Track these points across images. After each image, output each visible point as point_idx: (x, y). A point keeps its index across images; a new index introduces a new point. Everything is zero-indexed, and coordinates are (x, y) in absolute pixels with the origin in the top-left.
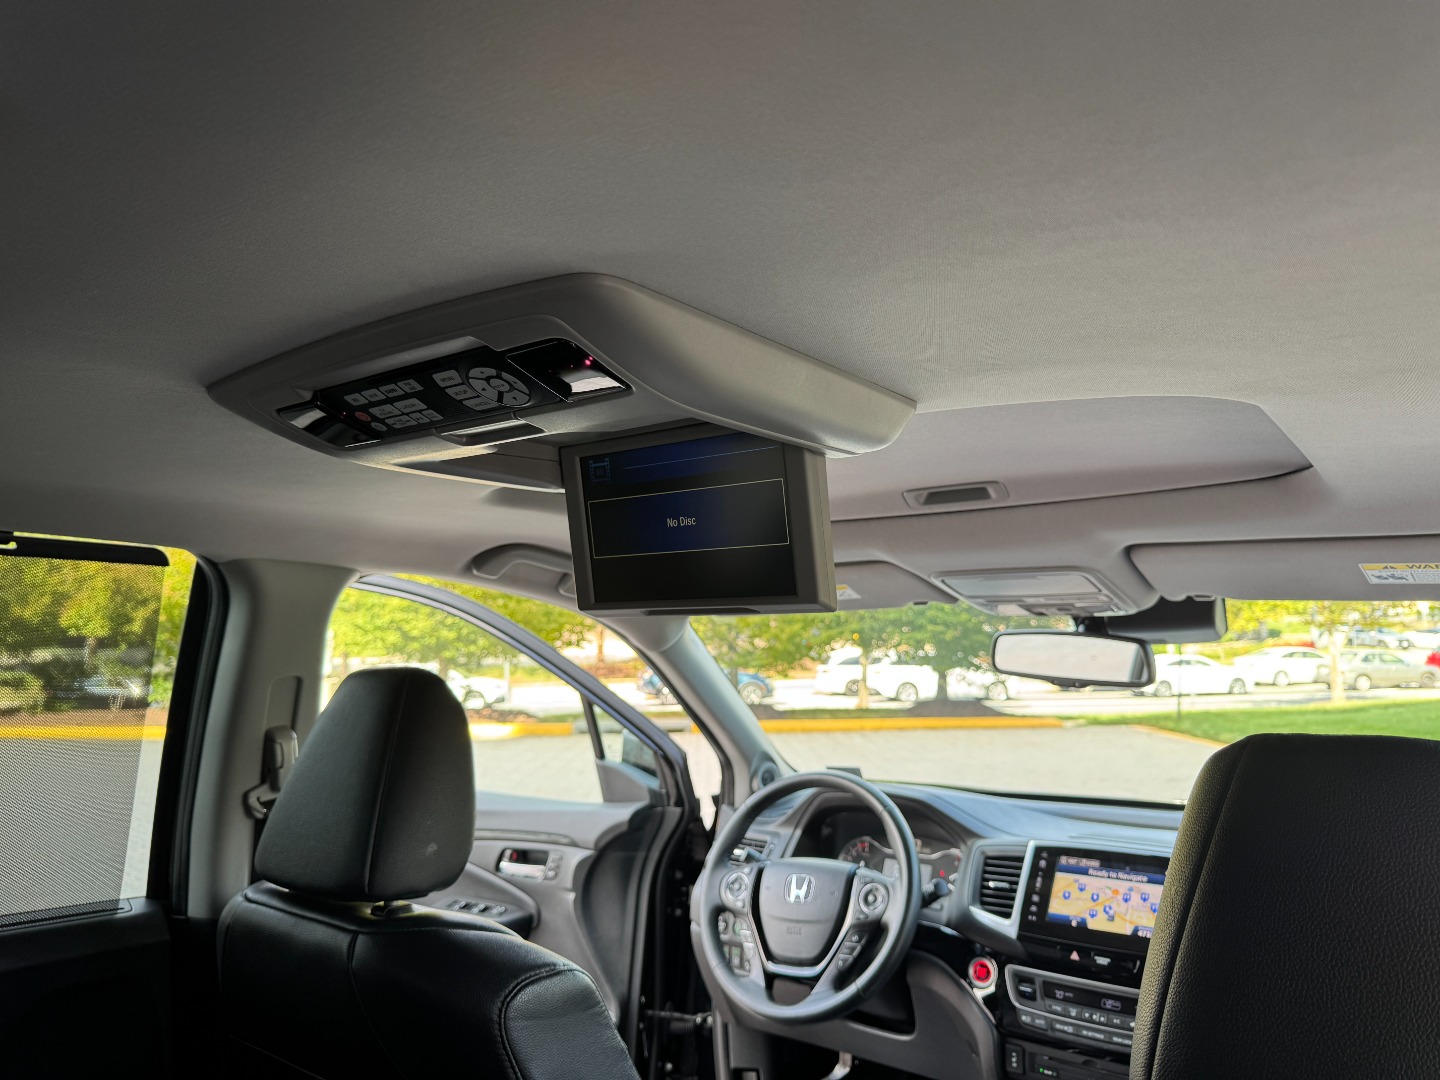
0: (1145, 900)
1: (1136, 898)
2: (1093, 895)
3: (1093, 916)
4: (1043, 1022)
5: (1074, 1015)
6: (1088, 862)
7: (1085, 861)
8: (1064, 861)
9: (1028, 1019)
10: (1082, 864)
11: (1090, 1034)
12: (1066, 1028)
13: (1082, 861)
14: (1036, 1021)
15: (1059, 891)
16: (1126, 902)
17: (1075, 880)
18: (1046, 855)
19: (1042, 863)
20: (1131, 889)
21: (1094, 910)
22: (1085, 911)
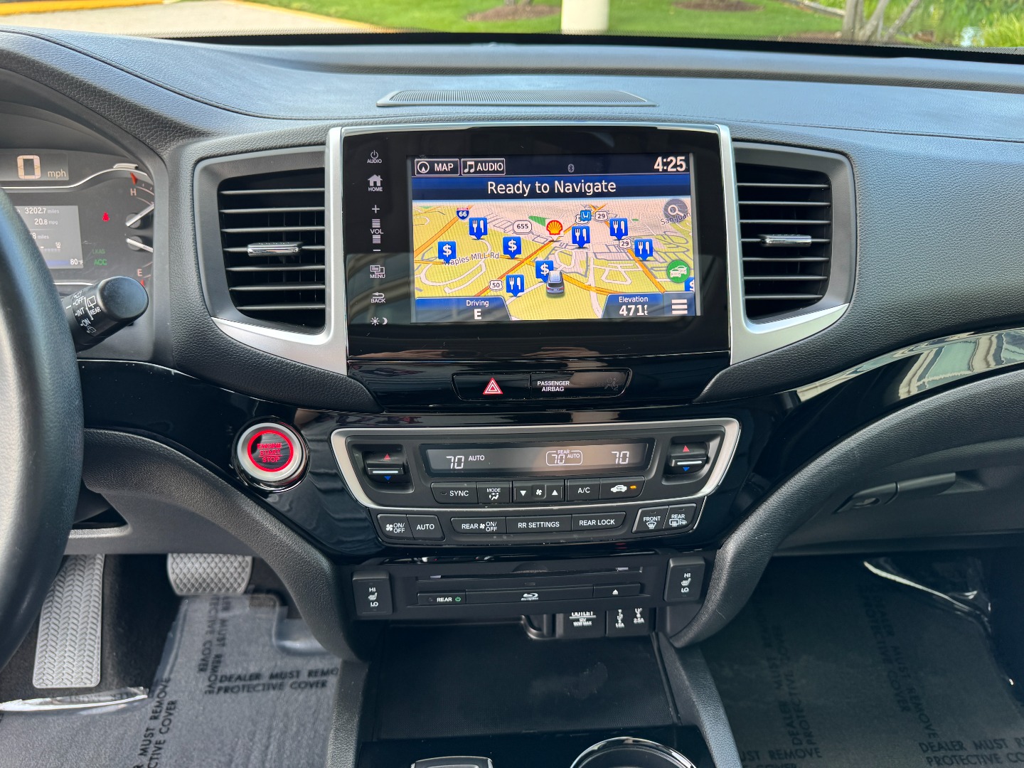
0: (619, 234)
1: (599, 233)
2: (506, 240)
3: (515, 291)
4: (431, 526)
5: (496, 498)
6: (479, 164)
7: (473, 163)
8: (423, 169)
9: (399, 528)
10: (466, 171)
11: (533, 525)
12: (482, 526)
13: (465, 163)
14: (419, 527)
15: (426, 245)
16: (581, 246)
17: (458, 212)
18: (378, 159)
19: (375, 183)
20: (586, 215)
21: (515, 277)
22: (496, 282)
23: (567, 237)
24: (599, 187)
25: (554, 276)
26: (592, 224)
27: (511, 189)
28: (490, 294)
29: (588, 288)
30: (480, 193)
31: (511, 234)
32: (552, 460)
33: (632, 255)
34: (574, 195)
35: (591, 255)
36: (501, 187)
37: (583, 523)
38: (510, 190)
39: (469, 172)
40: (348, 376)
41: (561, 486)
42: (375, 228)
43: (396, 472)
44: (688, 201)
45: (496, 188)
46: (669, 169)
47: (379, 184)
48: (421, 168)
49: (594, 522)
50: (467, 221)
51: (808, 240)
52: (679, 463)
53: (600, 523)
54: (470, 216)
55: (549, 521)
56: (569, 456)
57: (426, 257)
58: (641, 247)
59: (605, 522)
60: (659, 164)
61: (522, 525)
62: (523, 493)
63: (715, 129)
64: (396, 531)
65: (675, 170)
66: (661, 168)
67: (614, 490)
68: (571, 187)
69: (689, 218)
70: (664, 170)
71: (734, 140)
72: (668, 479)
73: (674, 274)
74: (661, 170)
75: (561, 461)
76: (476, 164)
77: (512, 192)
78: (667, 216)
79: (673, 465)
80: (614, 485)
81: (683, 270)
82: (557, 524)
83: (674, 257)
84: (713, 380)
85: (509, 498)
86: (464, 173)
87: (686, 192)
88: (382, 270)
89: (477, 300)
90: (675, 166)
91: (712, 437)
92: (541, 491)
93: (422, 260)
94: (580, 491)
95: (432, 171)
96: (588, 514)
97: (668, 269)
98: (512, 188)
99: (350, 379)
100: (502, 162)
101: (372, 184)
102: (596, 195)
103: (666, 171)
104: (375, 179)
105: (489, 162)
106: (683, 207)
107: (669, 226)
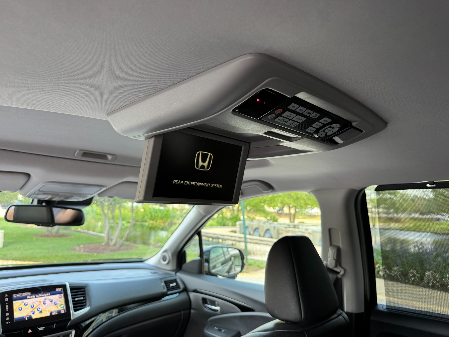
0: (51, 302)
2: (31, 306)
3: (33, 314)
13: (23, 294)
15: (17, 308)
16: (45, 304)
17: (22, 302)
18: (7, 295)
20: (45, 299)
21: (33, 311)
22: (30, 313)
23: (42, 303)
26: (46, 301)
28: (29, 315)
29: (47, 311)
30: (25, 298)
31: (32, 304)
33: (54, 304)
35: (47, 306)
42: (7, 307)
44: (62, 295)
45: (29, 297)
46: (59, 290)
48: (15, 296)
51: (83, 298)
54: (24, 302)
63: (66, 283)
68: (42, 295)
71: (69, 285)
73: (61, 306)
77: (32, 297)
78: (59, 297)
81: (63, 306)
83: (61, 304)
84: (69, 323)
88: (8, 314)
89: (26, 316)
91: (70, 334)
93: (16, 311)
100: (30, 293)
102: (47, 296)
104: (7, 299)
105: (27, 293)
106: (61, 296)
107: (60, 299)
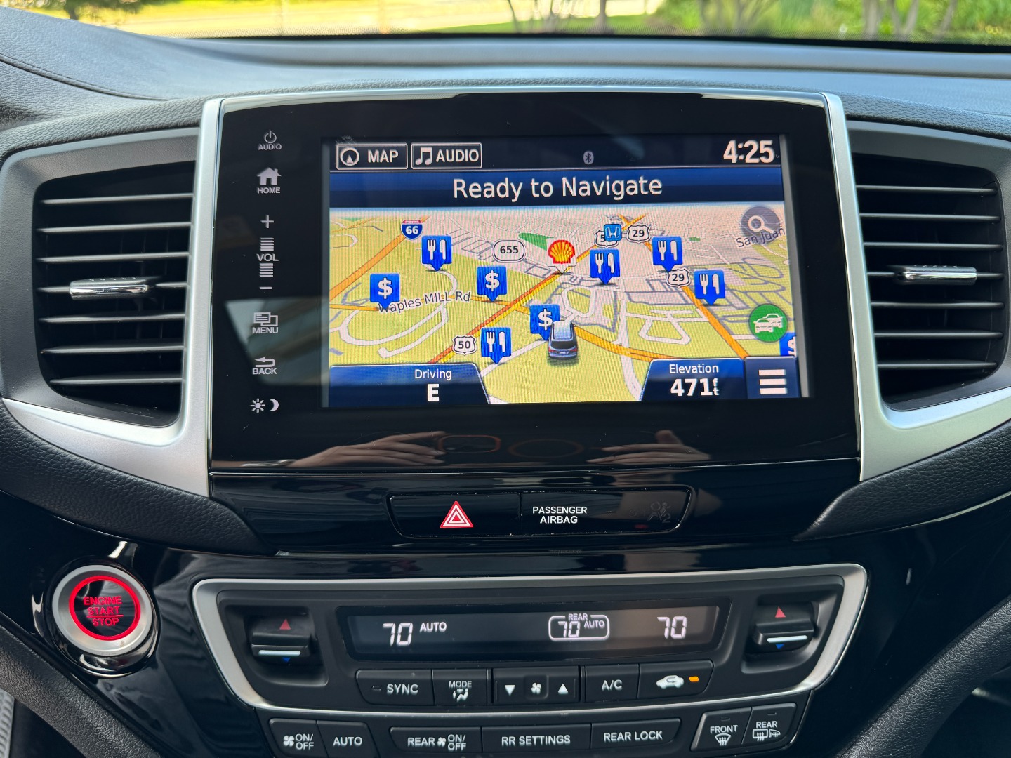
0: (668, 262)
2: (482, 273)
3: (497, 354)
4: (358, 741)
5: (465, 696)
6: (440, 152)
7: (429, 150)
8: (350, 159)
9: (306, 742)
10: (419, 162)
11: (525, 741)
12: (442, 742)
13: (417, 150)
14: (336, 742)
15: (353, 279)
16: (605, 282)
17: (404, 227)
18: (275, 143)
19: (269, 180)
20: (613, 232)
21: (496, 332)
22: (465, 340)
23: (581, 267)
24: (635, 187)
25: (561, 329)
26: (622, 246)
27: (491, 190)
28: (454, 358)
29: (618, 350)
30: (441, 197)
31: (491, 263)
32: (558, 630)
33: (690, 296)
34: (593, 200)
35: (622, 297)
36: (474, 190)
37: (609, 737)
38: (489, 193)
39: (423, 165)
40: (211, 498)
41: (573, 678)
42: (265, 253)
43: (297, 653)
44: (778, 208)
45: (467, 189)
46: (748, 160)
47: (274, 182)
48: (345, 158)
49: (628, 735)
50: (419, 240)
51: (970, 274)
52: (770, 640)
53: (638, 736)
54: (423, 234)
55: (554, 733)
56: (587, 625)
57: (349, 300)
58: (704, 284)
59: (647, 736)
60: (731, 152)
61: (508, 741)
62: (510, 689)
63: (819, 98)
64: (299, 746)
65: (756, 161)
66: (734, 158)
67: (662, 684)
68: (588, 188)
69: (783, 237)
70: (739, 162)
71: (849, 117)
72: (751, 663)
73: (760, 327)
74: (734, 161)
75: (574, 632)
76: (435, 150)
77: (493, 195)
78: (747, 232)
79: (760, 642)
80: (661, 677)
81: (777, 322)
82: (567, 740)
83: (761, 300)
84: (832, 507)
85: (486, 695)
86: (415, 165)
87: (778, 196)
88: (273, 321)
89: (433, 369)
90: (757, 155)
91: (823, 594)
92: (539, 686)
93: (344, 303)
94: (605, 685)
95: (364, 162)
96: (617, 723)
97: (751, 320)
98: (493, 189)
99: (214, 504)
100: (477, 148)
101: (263, 182)
102: (628, 200)
103: (743, 162)
104: (270, 175)
105: (455, 148)
106: (772, 219)
107: (751, 249)
